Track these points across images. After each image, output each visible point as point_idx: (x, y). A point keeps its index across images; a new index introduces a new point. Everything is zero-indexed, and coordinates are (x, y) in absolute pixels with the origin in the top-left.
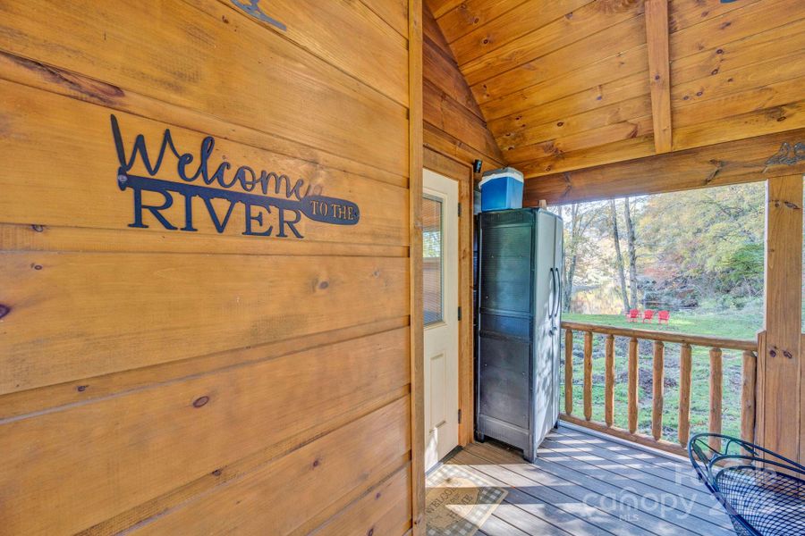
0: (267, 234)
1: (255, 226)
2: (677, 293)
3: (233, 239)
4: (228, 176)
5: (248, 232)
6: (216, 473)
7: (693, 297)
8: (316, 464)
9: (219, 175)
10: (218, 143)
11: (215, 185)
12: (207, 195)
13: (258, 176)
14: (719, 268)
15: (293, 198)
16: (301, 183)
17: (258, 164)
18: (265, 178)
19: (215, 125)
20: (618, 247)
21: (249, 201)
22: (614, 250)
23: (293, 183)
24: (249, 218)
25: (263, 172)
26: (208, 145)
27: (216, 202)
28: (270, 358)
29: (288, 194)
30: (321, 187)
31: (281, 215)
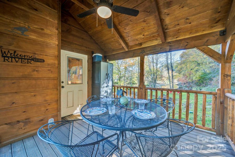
0: (25, 63)
1: (23, 62)
2: (187, 86)
3: (19, 63)
4: (18, 56)
5: (22, 63)
6: (16, 92)
7: (191, 87)
8: (35, 96)
9: (17, 55)
10: (17, 52)
11: (16, 57)
12: (15, 58)
13: (24, 55)
14: (197, 79)
15: (30, 58)
16: (32, 56)
17: (23, 54)
18: (25, 56)
19: (16, 49)
20: (169, 73)
21: (22, 59)
22: (168, 74)
23: (30, 56)
24: (22, 61)
25: (25, 55)
26: (15, 52)
27: (16, 59)
28: (25, 80)
29: (29, 58)
30: (36, 57)
31: (28, 61)
